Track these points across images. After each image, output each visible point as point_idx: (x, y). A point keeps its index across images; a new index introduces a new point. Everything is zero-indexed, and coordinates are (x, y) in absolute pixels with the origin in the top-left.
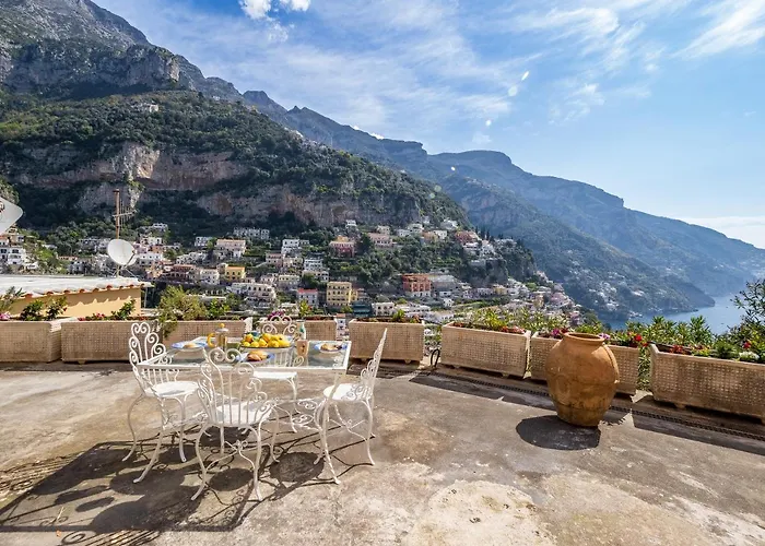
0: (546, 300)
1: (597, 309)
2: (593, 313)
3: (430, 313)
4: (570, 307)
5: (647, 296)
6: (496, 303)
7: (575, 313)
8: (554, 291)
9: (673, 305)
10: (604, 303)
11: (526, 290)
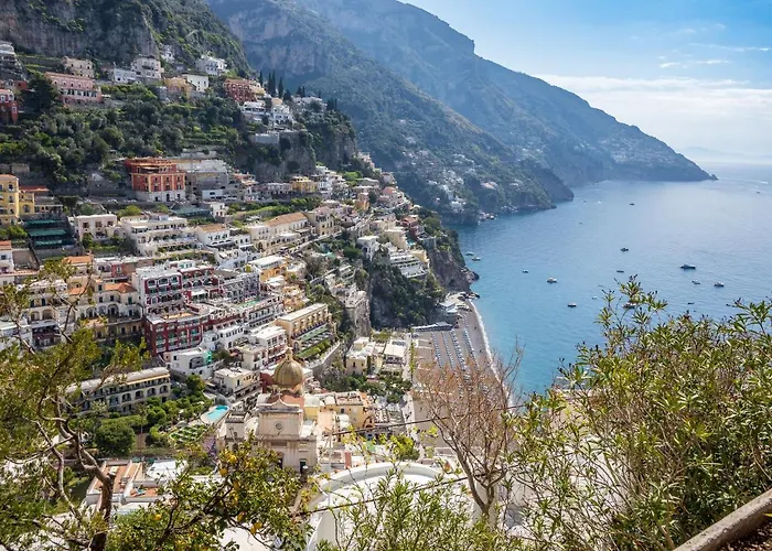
0: (372, 199)
1: (439, 209)
2: (436, 218)
3: (188, 230)
4: (405, 208)
5: (501, 190)
6: (299, 207)
7: (413, 218)
8: (384, 185)
9: (530, 201)
10: (448, 201)
11: (343, 184)
